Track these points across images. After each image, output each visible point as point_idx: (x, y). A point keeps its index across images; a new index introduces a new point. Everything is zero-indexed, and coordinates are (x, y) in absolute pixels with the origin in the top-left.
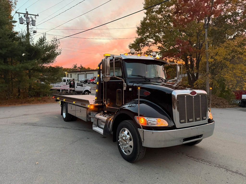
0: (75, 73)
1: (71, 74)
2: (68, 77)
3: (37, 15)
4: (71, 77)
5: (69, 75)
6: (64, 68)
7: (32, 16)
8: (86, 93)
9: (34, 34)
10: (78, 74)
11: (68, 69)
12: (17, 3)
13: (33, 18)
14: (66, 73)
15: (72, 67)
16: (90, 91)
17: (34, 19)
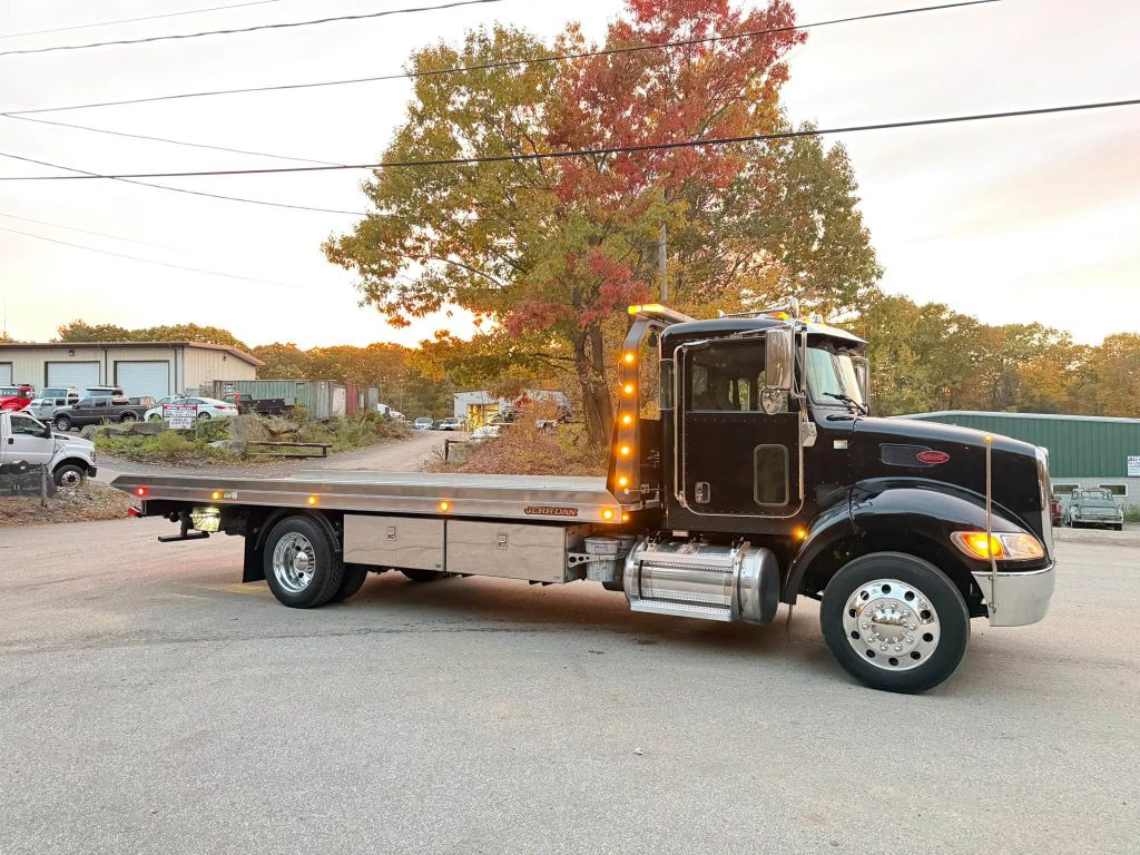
8: (66, 473)
16: (92, 463)
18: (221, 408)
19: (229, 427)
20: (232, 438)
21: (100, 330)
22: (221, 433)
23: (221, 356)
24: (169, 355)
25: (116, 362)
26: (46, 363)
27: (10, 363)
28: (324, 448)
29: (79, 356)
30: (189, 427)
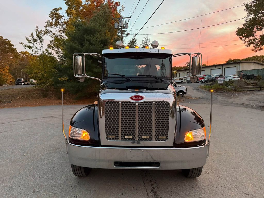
0: (184, 72)
1: (180, 73)
2: (176, 77)
3: (129, 17)
4: (180, 76)
5: (178, 75)
6: (177, 67)
7: (125, 19)
8: (180, 93)
9: (127, 36)
10: (187, 73)
11: (181, 67)
12: (124, 9)
13: (125, 21)
14: (175, 72)
15: (186, 65)
16: (185, 91)
17: (127, 21)
18: (234, 78)
19: (234, 83)
20: (234, 85)
21: (234, 60)
22: (231, 84)
23: (252, 64)
24: (236, 65)
25: (224, 68)
26: (211, 70)
27: (204, 70)
28: (261, 88)
29: (217, 68)
30: (223, 83)
